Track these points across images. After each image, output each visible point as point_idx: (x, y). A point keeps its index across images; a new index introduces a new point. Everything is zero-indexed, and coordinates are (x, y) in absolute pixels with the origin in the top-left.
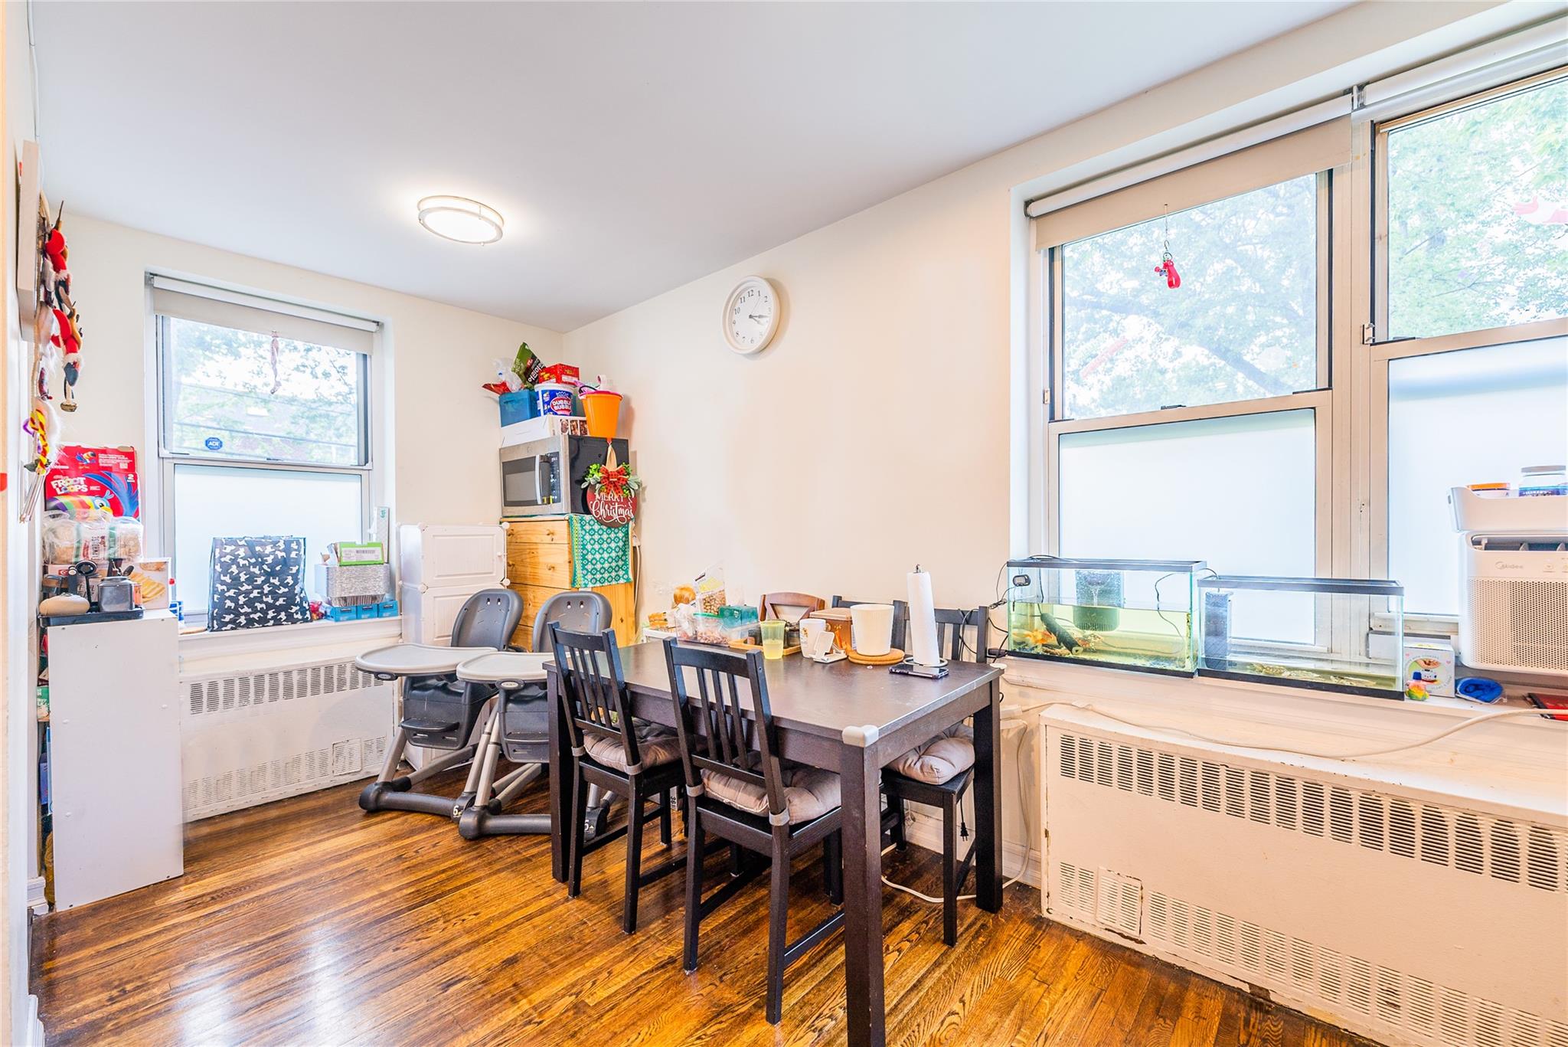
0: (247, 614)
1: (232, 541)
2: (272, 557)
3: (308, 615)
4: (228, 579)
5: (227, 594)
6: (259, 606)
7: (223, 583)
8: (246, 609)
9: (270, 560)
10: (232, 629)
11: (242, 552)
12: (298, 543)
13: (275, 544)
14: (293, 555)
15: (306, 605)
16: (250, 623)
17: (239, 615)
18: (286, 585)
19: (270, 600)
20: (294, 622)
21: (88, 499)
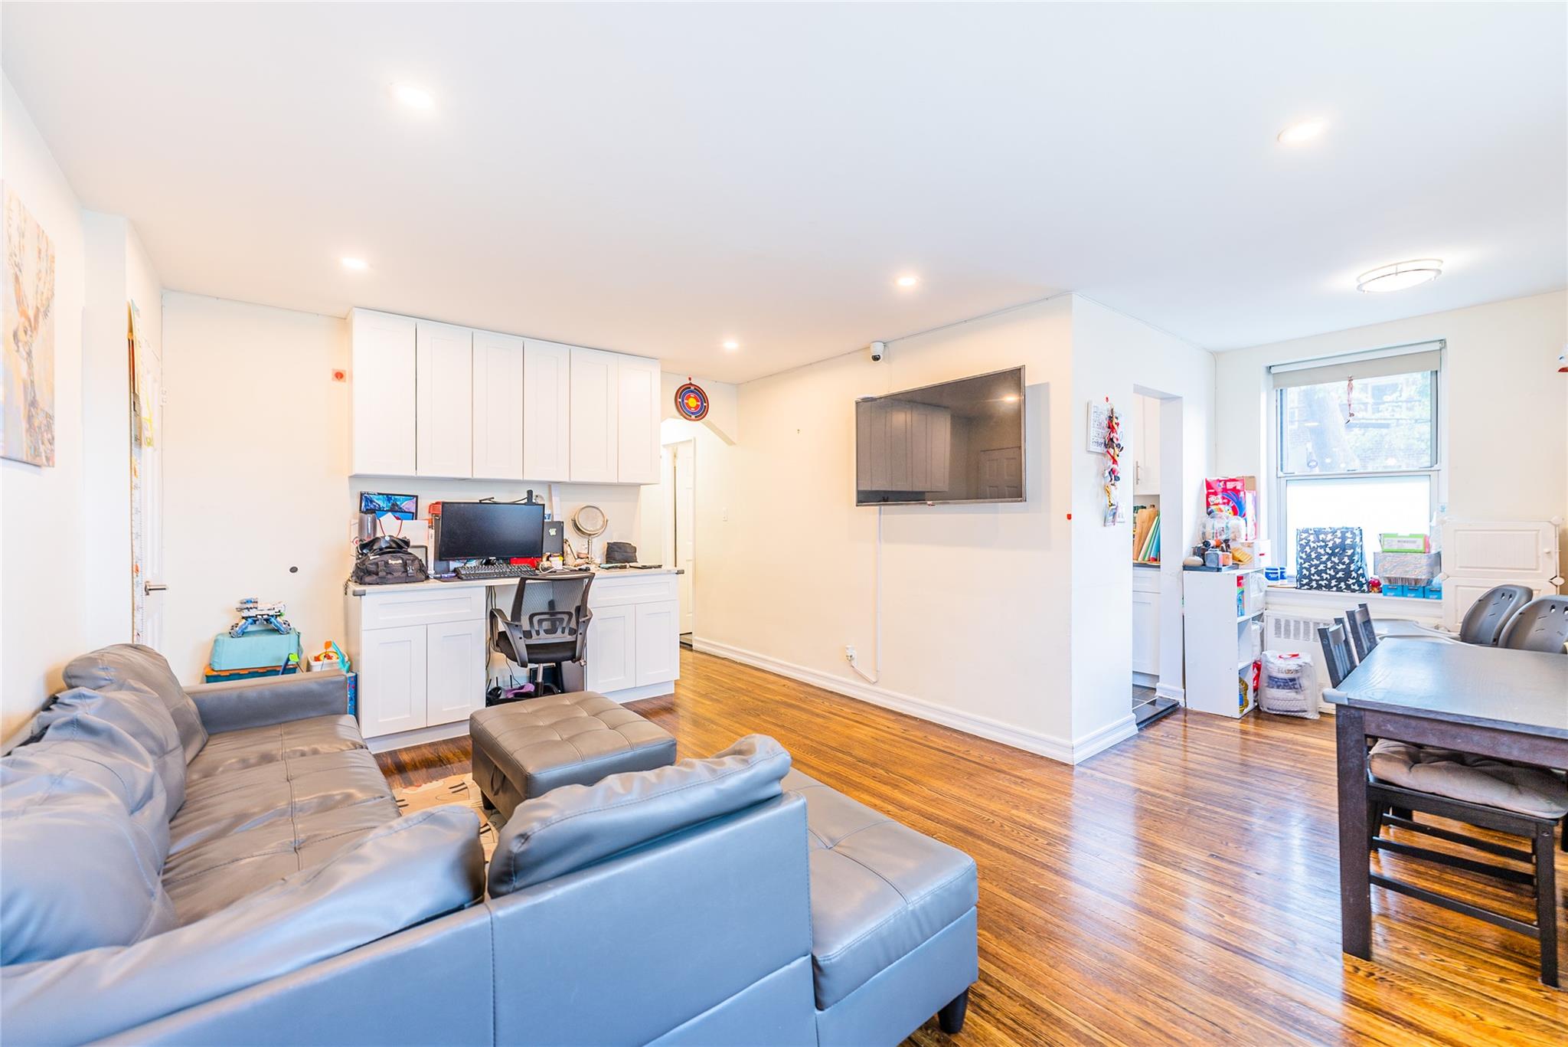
0: (1317, 581)
1: (1306, 531)
2: (1332, 542)
3: (1365, 587)
4: (1304, 556)
5: (1304, 566)
6: (1325, 576)
7: (1301, 558)
8: (1316, 577)
9: (1330, 544)
10: (1308, 589)
11: (1312, 538)
12: (1353, 533)
13: (1334, 532)
14: (1348, 542)
15: (1363, 580)
16: (1319, 587)
17: (1311, 580)
18: (1343, 564)
19: (1332, 572)
20: (1354, 591)
21: (1222, 507)
